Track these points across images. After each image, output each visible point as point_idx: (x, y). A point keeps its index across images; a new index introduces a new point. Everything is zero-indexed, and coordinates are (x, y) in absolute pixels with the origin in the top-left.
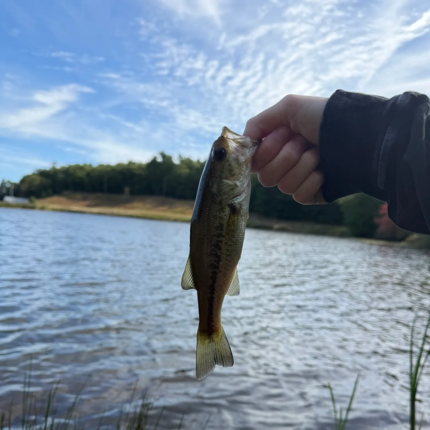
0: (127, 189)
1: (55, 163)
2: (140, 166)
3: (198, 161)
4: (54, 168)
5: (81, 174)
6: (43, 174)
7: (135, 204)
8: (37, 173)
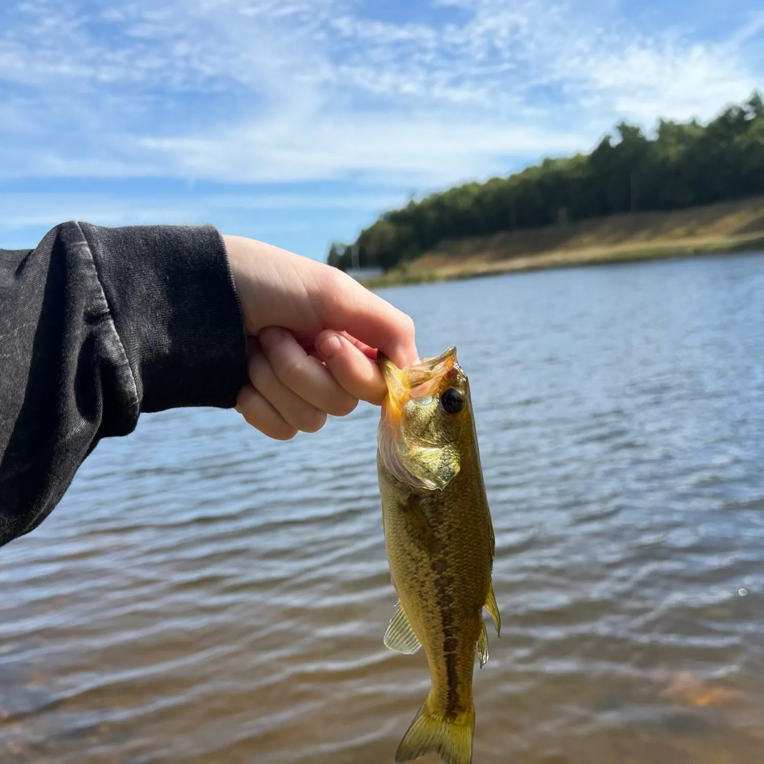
0: (562, 213)
1: (413, 195)
2: (577, 163)
3: (694, 124)
4: (412, 204)
5: (465, 204)
6: (395, 218)
7: (586, 239)
8: (382, 219)
